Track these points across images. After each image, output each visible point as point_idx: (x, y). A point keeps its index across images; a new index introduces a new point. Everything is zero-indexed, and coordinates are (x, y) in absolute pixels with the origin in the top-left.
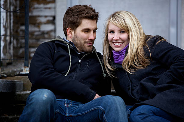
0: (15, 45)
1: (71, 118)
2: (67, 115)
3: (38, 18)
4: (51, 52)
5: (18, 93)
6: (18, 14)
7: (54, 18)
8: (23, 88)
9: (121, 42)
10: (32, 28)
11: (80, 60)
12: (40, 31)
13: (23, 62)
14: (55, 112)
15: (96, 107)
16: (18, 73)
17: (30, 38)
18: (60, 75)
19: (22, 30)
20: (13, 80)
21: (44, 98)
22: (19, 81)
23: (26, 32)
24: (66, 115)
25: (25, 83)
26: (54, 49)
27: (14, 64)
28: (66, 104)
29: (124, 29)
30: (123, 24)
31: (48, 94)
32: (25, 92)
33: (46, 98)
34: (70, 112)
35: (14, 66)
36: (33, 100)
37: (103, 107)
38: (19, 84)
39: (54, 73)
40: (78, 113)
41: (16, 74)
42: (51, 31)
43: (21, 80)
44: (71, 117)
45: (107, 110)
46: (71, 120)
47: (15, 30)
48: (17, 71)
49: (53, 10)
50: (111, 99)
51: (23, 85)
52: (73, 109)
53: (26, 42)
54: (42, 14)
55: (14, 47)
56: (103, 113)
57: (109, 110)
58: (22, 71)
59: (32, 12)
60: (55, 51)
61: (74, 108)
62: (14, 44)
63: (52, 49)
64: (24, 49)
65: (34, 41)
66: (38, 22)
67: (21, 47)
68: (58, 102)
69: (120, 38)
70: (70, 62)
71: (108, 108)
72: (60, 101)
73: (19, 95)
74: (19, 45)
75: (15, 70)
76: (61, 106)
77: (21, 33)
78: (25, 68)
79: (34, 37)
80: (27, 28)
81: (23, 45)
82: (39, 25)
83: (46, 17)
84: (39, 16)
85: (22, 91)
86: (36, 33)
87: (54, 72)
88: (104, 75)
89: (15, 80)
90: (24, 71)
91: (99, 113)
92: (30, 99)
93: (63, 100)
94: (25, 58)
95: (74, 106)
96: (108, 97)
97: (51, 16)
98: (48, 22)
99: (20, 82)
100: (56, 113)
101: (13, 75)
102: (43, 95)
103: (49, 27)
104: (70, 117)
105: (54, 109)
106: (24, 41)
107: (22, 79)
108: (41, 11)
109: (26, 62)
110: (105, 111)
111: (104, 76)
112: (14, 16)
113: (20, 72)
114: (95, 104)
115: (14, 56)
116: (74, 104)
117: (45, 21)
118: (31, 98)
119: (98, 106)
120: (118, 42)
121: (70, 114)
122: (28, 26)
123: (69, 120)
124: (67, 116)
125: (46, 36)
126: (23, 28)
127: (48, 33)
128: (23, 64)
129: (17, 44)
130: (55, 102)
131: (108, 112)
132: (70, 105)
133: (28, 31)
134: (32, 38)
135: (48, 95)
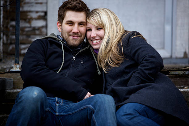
0: (5, 42)
1: (61, 118)
2: (58, 114)
3: (29, 14)
4: (44, 49)
5: (8, 91)
6: (9, 8)
7: (46, 13)
8: (13, 86)
9: (99, 39)
10: (22, 24)
11: (74, 57)
12: (30, 27)
13: (13, 59)
14: (46, 110)
15: (86, 106)
16: (8, 70)
17: (20, 34)
18: (52, 71)
19: (12, 26)
20: (2, 78)
21: (34, 95)
22: (9, 79)
23: (16, 27)
24: (56, 114)
25: (15, 81)
26: (47, 46)
27: (3, 61)
28: (56, 102)
29: (100, 26)
30: (98, 21)
31: (38, 91)
32: (15, 91)
33: (36, 96)
34: (60, 111)
35: (4, 63)
36: (23, 98)
37: (92, 106)
38: (9, 81)
39: (45, 70)
40: (68, 112)
41: (6, 72)
42: (43, 27)
43: (11, 78)
44: (62, 116)
45: (96, 109)
46: (61, 119)
47: (5, 26)
48: (7, 68)
49: (44, 5)
50: (102, 99)
51: (13, 83)
52: (64, 108)
53: (17, 38)
54: (33, 9)
55: (4, 44)
56: (92, 112)
57: (99, 110)
58: (12, 68)
59: (23, 7)
60: (47, 48)
61: (65, 106)
62: (3, 40)
63: (45, 46)
64: (14, 46)
65: (25, 37)
66: (29, 17)
67: (11, 43)
68: (48, 100)
69: (97, 35)
70: (64, 59)
71: (97, 108)
72: (51, 99)
73: (10, 93)
74: (9, 42)
75: (5, 67)
76: (51, 104)
77: (11, 29)
78: (15, 65)
79: (25, 33)
80: (18, 23)
81: (13, 42)
82: (29, 20)
83: (37, 12)
84: (30, 12)
85: (11, 89)
86: (27, 29)
87: (45, 68)
88: (99, 72)
89: (4, 78)
90: (14, 68)
91: (88, 112)
92: (19, 97)
93: (54, 98)
94: (15, 55)
95: (65, 105)
96: (99, 96)
97: (42, 12)
98: (40, 18)
99: (11, 79)
100: (46, 112)
101: (3, 72)
102: (33, 92)
103: (41, 23)
104: (60, 116)
105: (45, 107)
106: (14, 37)
107: (13, 77)
108: (32, 6)
109: (16, 59)
110: (95, 110)
111: (99, 74)
112: (4, 11)
113: (10, 70)
114: (85, 103)
115: (4, 52)
116: (65, 102)
117: (37, 16)
118: (20, 95)
119: (88, 105)
120: (96, 40)
121: (60, 113)
122: (19, 22)
123: (59, 119)
124: (57, 116)
125: (37, 32)
126: (14, 23)
127: (39, 29)
128: (13, 61)
129: (7, 40)
130: (45, 100)
131: (97, 112)
132: (61, 104)
133: (19, 26)
134: (22, 35)
135: (38, 93)
